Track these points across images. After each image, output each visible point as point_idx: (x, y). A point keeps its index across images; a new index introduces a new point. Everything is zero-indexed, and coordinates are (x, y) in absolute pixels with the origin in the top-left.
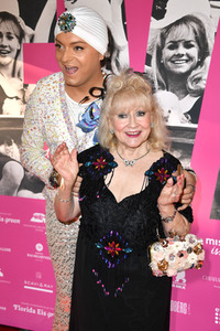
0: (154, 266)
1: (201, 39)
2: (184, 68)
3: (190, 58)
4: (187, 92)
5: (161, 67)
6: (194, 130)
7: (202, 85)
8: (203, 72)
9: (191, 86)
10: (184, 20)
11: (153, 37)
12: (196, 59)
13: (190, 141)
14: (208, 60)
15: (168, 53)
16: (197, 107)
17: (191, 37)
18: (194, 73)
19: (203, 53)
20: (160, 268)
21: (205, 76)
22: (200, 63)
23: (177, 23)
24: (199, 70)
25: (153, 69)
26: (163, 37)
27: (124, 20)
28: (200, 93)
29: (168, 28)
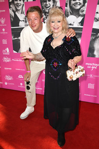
0: (68, 78)
2: (78, 7)
3: (80, 4)
4: (79, 15)
5: (71, 7)
6: (82, 28)
7: (84, 13)
8: (85, 8)
9: (81, 13)
12: (82, 4)
14: (86, 4)
15: (73, 2)
16: (83, 20)
18: (82, 9)
19: (85, 2)
20: (71, 78)
21: (85, 10)
22: (84, 5)
25: (68, 8)
28: (84, 16)
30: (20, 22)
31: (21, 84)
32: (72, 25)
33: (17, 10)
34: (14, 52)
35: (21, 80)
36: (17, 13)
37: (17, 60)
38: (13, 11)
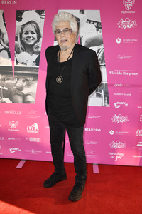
1: (38, 30)
2: (32, 42)
3: (34, 39)
4: (34, 52)
5: (22, 42)
6: (38, 68)
7: (40, 49)
8: (40, 44)
9: (35, 50)
10: (30, 22)
11: (18, 29)
12: (36, 39)
13: (37, 73)
14: (41, 39)
17: (33, 30)
18: (36, 44)
19: (39, 36)
21: (40, 46)
23: (27, 23)
24: (38, 43)
25: (19, 43)
26: (22, 29)
27: (4, 21)
28: (39, 53)
29: (24, 25)
32: (26, 64)
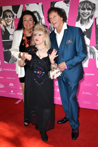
30: (10, 36)
31: (12, 91)
33: (7, 25)
34: (5, 62)
35: (12, 87)
36: (7, 28)
37: (8, 70)
38: (4, 26)
